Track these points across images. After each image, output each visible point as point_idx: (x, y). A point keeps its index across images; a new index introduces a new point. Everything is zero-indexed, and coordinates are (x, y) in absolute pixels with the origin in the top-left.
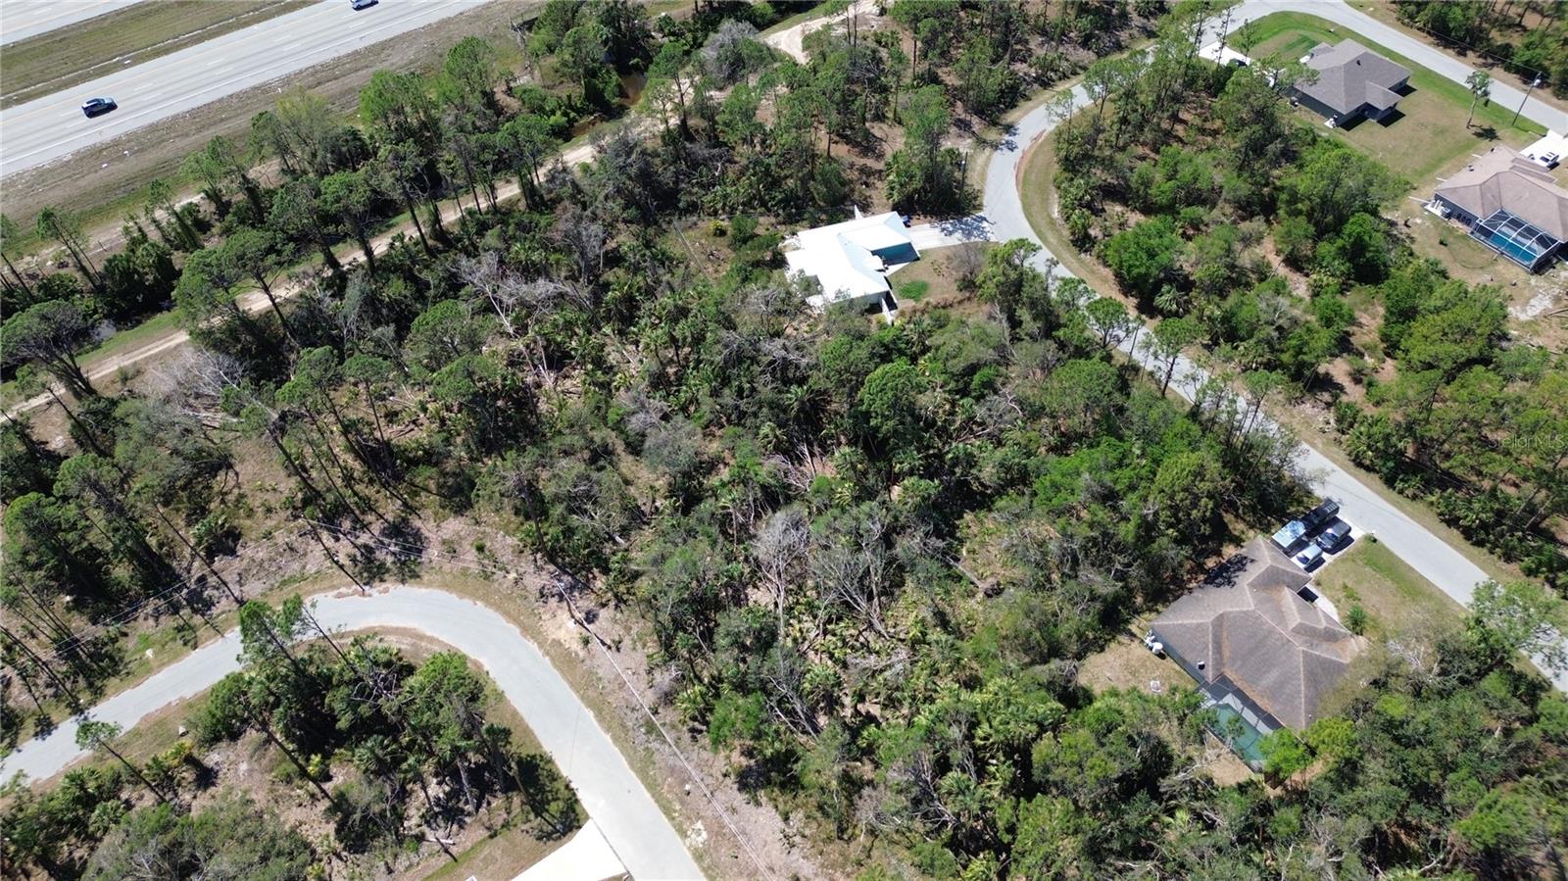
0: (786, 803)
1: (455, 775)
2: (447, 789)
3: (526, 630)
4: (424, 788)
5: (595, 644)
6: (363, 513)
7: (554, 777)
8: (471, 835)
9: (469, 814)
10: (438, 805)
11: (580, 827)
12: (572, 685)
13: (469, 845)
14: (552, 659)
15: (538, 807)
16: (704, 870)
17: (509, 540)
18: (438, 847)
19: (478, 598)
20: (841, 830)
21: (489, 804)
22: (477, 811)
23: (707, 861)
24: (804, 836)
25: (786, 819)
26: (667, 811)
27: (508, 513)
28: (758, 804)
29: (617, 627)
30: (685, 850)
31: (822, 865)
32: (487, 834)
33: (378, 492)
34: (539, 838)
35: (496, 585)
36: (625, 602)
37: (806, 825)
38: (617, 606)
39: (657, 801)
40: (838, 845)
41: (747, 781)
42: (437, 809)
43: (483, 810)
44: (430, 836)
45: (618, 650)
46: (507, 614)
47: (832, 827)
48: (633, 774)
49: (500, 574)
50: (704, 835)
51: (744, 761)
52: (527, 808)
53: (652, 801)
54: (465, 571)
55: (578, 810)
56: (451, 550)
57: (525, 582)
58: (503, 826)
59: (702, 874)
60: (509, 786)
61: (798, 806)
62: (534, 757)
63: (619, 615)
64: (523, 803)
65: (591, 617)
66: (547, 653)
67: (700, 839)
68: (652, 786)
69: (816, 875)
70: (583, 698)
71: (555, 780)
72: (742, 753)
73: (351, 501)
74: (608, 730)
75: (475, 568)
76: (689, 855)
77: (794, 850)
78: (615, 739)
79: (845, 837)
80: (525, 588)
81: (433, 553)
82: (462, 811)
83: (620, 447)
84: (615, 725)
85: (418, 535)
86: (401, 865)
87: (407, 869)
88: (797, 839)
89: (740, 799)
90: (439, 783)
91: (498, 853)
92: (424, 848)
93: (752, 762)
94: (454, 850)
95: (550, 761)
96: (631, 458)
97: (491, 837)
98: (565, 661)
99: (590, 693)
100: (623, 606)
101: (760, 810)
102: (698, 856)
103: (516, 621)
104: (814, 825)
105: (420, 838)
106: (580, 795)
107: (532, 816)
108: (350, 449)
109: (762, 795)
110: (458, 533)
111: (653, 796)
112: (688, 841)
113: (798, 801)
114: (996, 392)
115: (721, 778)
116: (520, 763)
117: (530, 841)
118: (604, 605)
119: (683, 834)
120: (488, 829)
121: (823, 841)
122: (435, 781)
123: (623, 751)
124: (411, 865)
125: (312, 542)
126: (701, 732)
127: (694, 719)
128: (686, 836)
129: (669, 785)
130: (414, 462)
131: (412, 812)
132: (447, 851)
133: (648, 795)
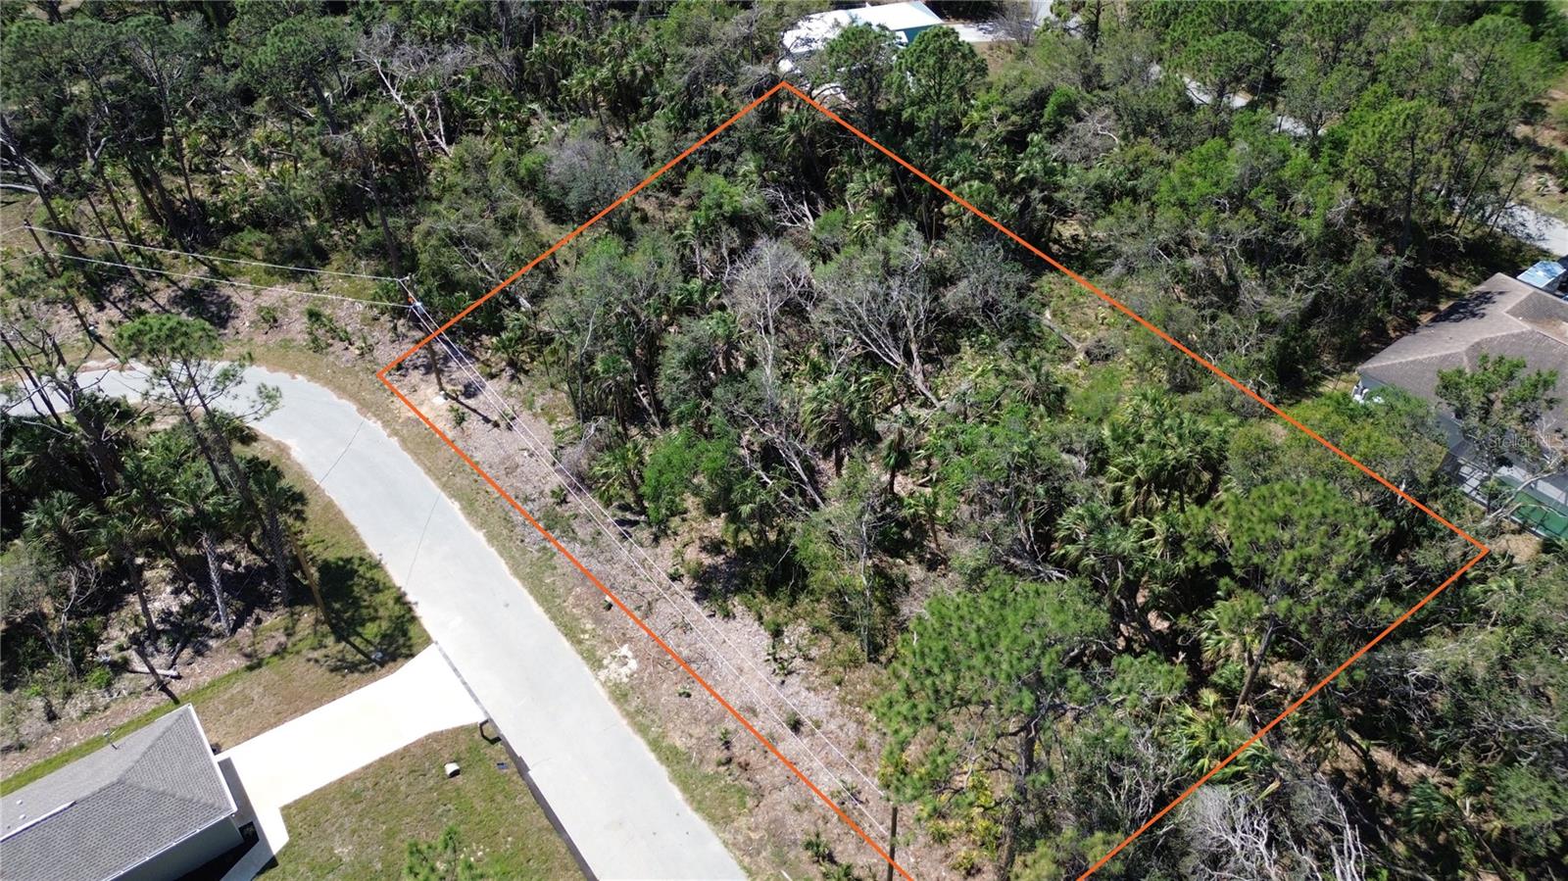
0: (777, 612)
1: (204, 582)
2: (187, 599)
3: (365, 407)
4: (144, 602)
5: (473, 423)
6: (149, 277)
7: (376, 587)
8: (220, 663)
9: (219, 636)
10: (163, 621)
11: (412, 656)
12: (429, 471)
13: (207, 679)
14: (403, 441)
15: (343, 630)
16: (630, 716)
17: (359, 307)
18: (148, 681)
19: (299, 372)
20: (875, 650)
21: (258, 621)
22: (233, 631)
23: (635, 702)
24: (807, 658)
25: (777, 633)
26: (571, 632)
27: (364, 277)
28: (728, 615)
29: (512, 401)
30: (597, 685)
31: (843, 700)
32: (244, 663)
33: (177, 257)
34: (334, 670)
35: (331, 358)
37: (812, 643)
38: (513, 377)
39: (553, 618)
40: (869, 671)
41: (709, 587)
42: (160, 627)
43: (245, 631)
44: (138, 664)
45: (509, 428)
46: (341, 390)
47: (855, 644)
48: (517, 582)
49: (338, 346)
50: (633, 664)
51: (707, 560)
52: (326, 628)
53: (545, 618)
54: (286, 344)
55: (413, 631)
56: (270, 319)
57: (376, 353)
58: (275, 654)
59: (624, 722)
60: (298, 596)
61: (797, 616)
62: (349, 561)
63: (515, 387)
64: (317, 621)
65: (470, 391)
66: (395, 433)
67: (625, 670)
68: (547, 598)
69: (832, 715)
70: (444, 487)
71: (377, 590)
72: (704, 549)
74: (480, 526)
75: (303, 339)
76: (603, 694)
77: (793, 680)
78: (491, 538)
79: (883, 659)
80: (374, 361)
81: (244, 322)
82: (207, 630)
84: (494, 518)
85: (226, 304)
86: (72, 710)
87: (86, 714)
88: (798, 662)
89: (698, 612)
90: (176, 592)
91: (256, 692)
92: (124, 683)
93: (720, 559)
94: (176, 687)
95: (377, 566)
97: (250, 668)
98: (421, 441)
99: (458, 479)
100: (522, 377)
101: (732, 624)
102: (620, 695)
103: (353, 397)
104: (827, 642)
105: (121, 667)
106: (419, 611)
107: (330, 641)
109: (736, 604)
110: (284, 300)
111: (548, 611)
112: (603, 674)
113: (799, 609)
115: (667, 582)
116: (325, 568)
117: (320, 673)
118: (492, 376)
119: (596, 663)
120: (248, 656)
121: (842, 664)
122: (169, 589)
123: (503, 551)
124: (93, 709)
125: (62, 311)
126: (636, 523)
127: (625, 508)
128: (601, 666)
129: (578, 597)
130: (232, 229)
131: (114, 632)
132: (164, 688)
133: (538, 610)
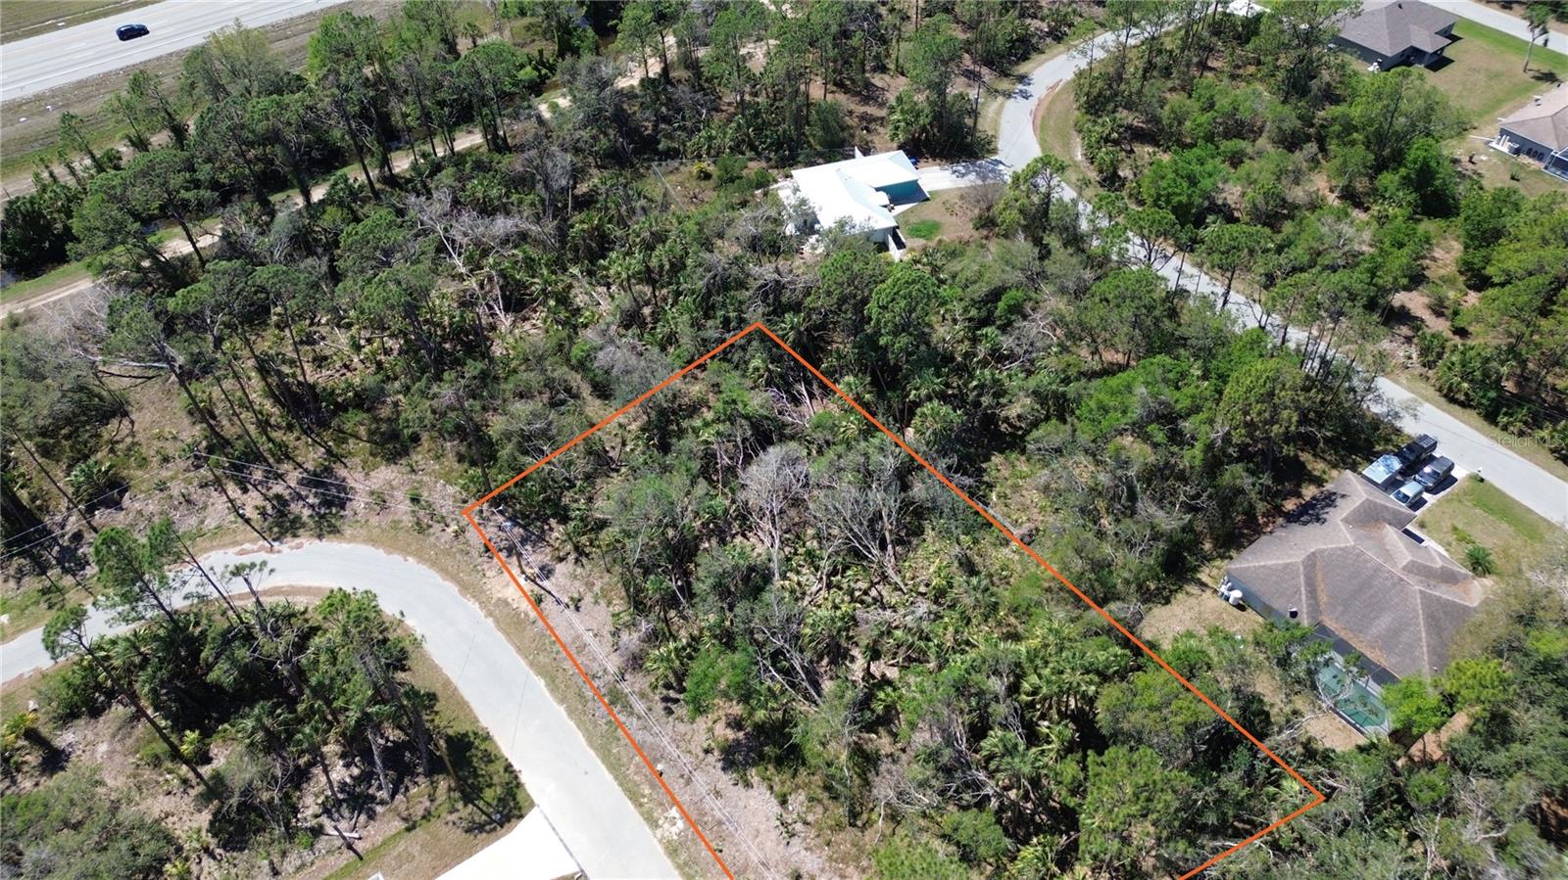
0: (783, 783)
1: (367, 755)
2: (356, 771)
3: (465, 588)
4: (326, 772)
5: (548, 604)
6: (279, 461)
7: (489, 758)
8: (385, 827)
9: (383, 803)
10: (342, 791)
11: (521, 817)
12: (519, 650)
13: (380, 839)
14: (497, 621)
15: (469, 793)
16: (679, 867)
17: (451, 490)
18: (339, 842)
19: (409, 554)
20: (854, 815)
21: (407, 789)
22: (393, 797)
23: (683, 856)
24: (806, 823)
25: (784, 802)
26: (634, 796)
27: (450, 460)
28: (748, 785)
29: (577, 583)
30: (655, 842)
31: (830, 858)
32: (403, 825)
33: (298, 439)
34: (468, 831)
35: (432, 539)
36: (587, 555)
37: (809, 810)
38: (577, 561)
39: (621, 785)
40: (849, 835)
41: (734, 759)
42: (341, 796)
43: (399, 797)
44: (329, 828)
45: (577, 609)
46: (444, 571)
47: (841, 811)
48: (592, 752)
49: (437, 527)
50: (680, 824)
51: (731, 734)
52: (457, 795)
53: (615, 784)
54: (395, 525)
55: (520, 797)
56: (381, 501)
57: (467, 534)
58: (424, 817)
59: (676, 872)
60: (435, 768)
61: (798, 787)
62: (466, 735)
63: (579, 570)
64: (450, 789)
65: (547, 572)
66: (490, 614)
67: (674, 830)
68: (615, 766)
69: (823, 870)
70: (531, 664)
71: (491, 761)
72: (729, 725)
73: (265, 447)
74: (562, 700)
75: (408, 521)
76: (660, 849)
77: (794, 841)
78: (571, 712)
79: (859, 823)
80: (467, 543)
81: (359, 503)
82: (373, 798)
83: (586, 391)
84: (571, 694)
85: (342, 488)
86: (289, 865)
87: (299, 869)
88: (799, 827)
89: (725, 780)
90: (347, 766)
91: (416, 849)
92: (322, 844)
93: (741, 735)
94: (359, 846)
95: (487, 738)
96: (598, 402)
97: (408, 830)
98: (510, 623)
99: (541, 658)
100: (584, 560)
101: (752, 792)
102: (672, 850)
103: (455, 579)
104: (820, 809)
105: (317, 831)
106: (524, 778)
107: (460, 805)
108: (270, 393)
109: (753, 775)
110: (389, 483)
111: (616, 778)
112: (659, 832)
113: (799, 780)
114: (1025, 317)
115: (702, 755)
116: (449, 739)
117: (458, 835)
118: (561, 560)
119: (653, 823)
120: (405, 820)
121: (831, 828)
122: (341, 763)
123: (580, 724)
124: (303, 866)
125: (215, 494)
126: (677, 701)
127: (668, 686)
128: (657, 826)
129: (637, 765)
130: (342, 408)
131: (309, 800)
132: (350, 847)
133: (610, 777)
